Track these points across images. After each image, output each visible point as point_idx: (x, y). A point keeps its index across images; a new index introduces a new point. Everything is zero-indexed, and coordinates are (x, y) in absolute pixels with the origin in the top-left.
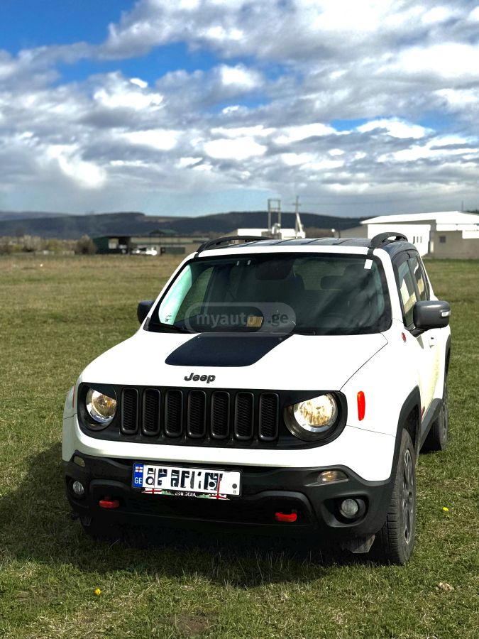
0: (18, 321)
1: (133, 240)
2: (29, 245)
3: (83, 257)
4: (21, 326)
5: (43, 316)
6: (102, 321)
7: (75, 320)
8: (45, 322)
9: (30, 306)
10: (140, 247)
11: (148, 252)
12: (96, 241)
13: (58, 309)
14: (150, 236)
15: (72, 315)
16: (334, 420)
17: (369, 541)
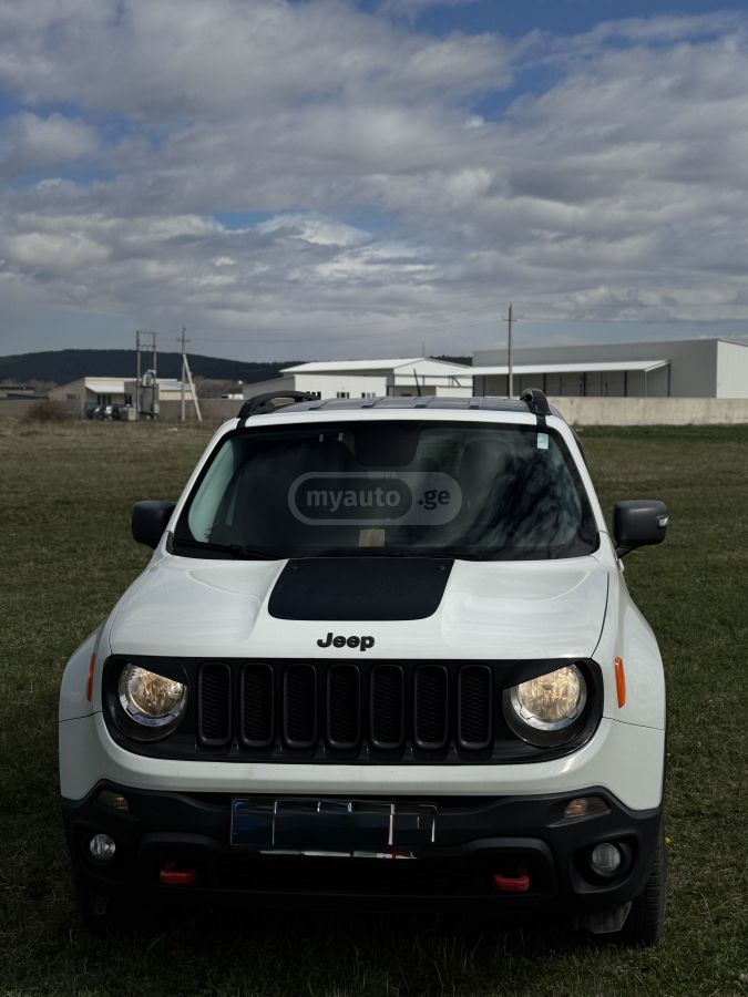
16: (581, 707)
17: (621, 912)
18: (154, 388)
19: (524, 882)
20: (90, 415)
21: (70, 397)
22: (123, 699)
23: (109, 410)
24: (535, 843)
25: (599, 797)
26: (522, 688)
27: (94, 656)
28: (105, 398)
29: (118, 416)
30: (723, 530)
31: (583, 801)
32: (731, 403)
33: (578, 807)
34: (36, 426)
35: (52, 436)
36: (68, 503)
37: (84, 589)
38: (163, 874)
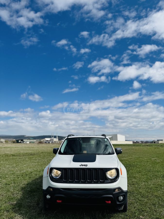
0: (4, 156)
1: (24, 140)
2: (2, 141)
3: (14, 143)
4: (5, 157)
5: (10, 155)
6: (22, 156)
7: (17, 156)
8: (10, 156)
9: (6, 153)
10: (25, 142)
11: (27, 143)
12: (17, 140)
13: (12, 153)
14: (28, 139)
15: (16, 155)
16: (116, 175)
17: (122, 207)
18: (53, 139)
19: (110, 202)
20: (45, 142)
21: (44, 141)
22: (52, 174)
23: (48, 142)
24: (111, 196)
25: (119, 188)
26: (108, 172)
27: (48, 168)
28: (47, 141)
29: (49, 143)
30: (122, 156)
31: (117, 189)
32: (119, 141)
33: (117, 190)
34: (39, 144)
35: (41, 145)
36: (43, 152)
37: (44, 163)
38: (57, 201)
